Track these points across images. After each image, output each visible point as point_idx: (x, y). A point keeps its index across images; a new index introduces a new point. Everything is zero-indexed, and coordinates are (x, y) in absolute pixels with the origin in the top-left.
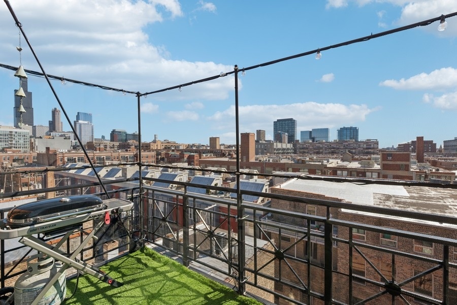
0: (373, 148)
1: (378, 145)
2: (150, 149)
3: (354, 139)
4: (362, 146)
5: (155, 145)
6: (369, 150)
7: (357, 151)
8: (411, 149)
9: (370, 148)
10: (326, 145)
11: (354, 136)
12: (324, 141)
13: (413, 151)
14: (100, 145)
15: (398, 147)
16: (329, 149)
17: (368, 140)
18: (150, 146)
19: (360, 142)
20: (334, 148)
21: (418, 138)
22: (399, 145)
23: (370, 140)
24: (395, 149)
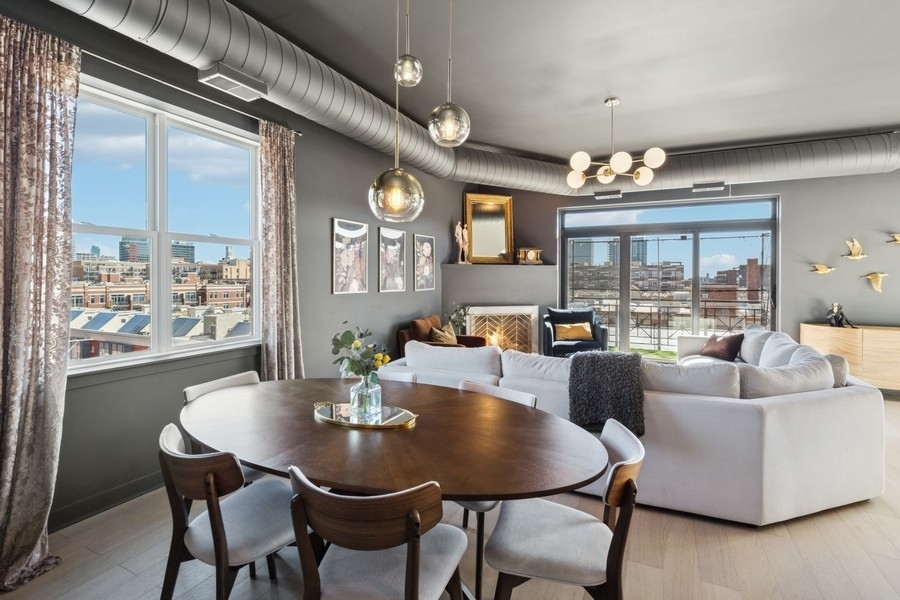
0: (675, 279)
1: (683, 272)
2: (221, 277)
3: (638, 260)
4: (654, 274)
5: (234, 268)
6: (669, 282)
7: (646, 283)
8: (738, 279)
9: (669, 279)
10: (590, 272)
11: (638, 254)
12: (586, 264)
13: (743, 283)
14: (98, 269)
15: (718, 277)
16: (596, 279)
17: (665, 263)
18: (221, 271)
19: (649, 267)
20: (605, 278)
21: (749, 261)
22: (719, 273)
23: (668, 263)
24: (711, 280)
